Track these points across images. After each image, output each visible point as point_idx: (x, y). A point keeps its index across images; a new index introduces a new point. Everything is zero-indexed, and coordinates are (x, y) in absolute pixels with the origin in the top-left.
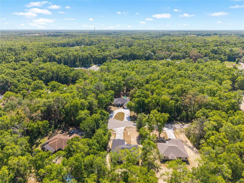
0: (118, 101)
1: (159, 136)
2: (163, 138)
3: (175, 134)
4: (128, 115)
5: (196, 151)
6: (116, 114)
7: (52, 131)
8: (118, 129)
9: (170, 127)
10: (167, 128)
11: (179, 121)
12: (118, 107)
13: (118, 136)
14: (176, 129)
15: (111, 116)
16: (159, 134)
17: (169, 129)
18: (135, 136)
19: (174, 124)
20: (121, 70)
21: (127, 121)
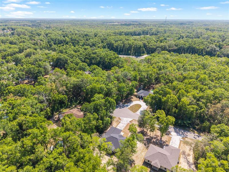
1: (161, 138)
2: (164, 142)
3: (180, 142)
4: (144, 108)
5: (193, 169)
6: (133, 105)
7: (75, 105)
8: (125, 119)
9: (181, 133)
10: (177, 133)
11: (197, 130)
12: (140, 99)
13: (121, 125)
14: (187, 137)
15: (127, 106)
16: (162, 136)
17: (178, 135)
19: (189, 131)
20: (161, 63)
21: (139, 114)
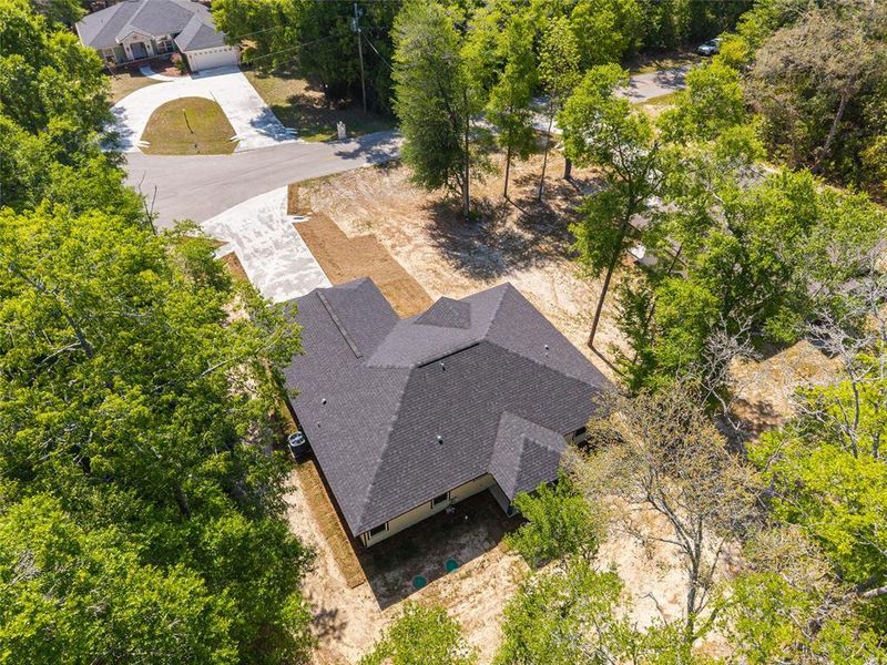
0: (115, 26)
4: (252, 105)
6: (151, 123)
12: (136, 72)
18: (409, 231)
21: (270, 142)
